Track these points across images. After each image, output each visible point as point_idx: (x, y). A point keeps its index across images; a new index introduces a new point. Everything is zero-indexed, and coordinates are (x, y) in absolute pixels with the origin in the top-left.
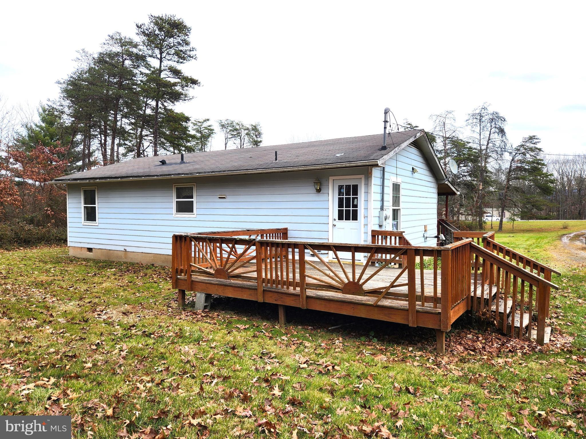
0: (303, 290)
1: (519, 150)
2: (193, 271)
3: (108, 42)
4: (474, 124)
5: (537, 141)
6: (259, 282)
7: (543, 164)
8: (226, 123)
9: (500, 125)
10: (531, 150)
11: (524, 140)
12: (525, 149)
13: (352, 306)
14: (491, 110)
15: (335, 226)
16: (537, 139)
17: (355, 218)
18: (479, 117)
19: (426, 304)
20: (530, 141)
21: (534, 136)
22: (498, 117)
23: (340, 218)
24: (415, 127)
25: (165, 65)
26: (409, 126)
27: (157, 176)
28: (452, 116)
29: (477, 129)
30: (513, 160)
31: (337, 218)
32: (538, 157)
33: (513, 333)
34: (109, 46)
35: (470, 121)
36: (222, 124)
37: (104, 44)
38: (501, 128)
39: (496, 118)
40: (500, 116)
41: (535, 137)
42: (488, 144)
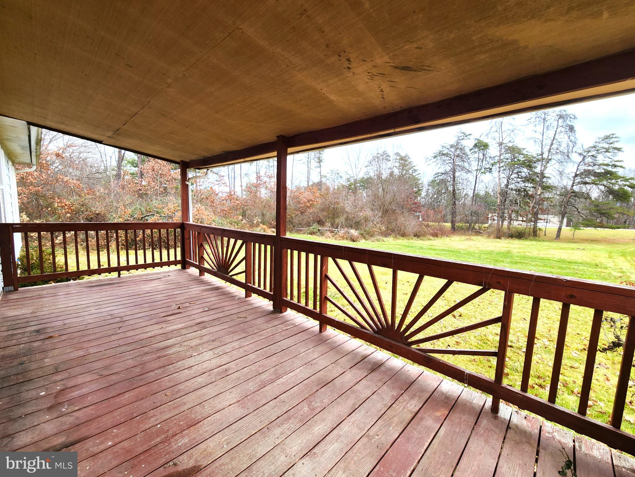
4: (537, 123)
7: (621, 166)
11: (597, 141)
16: (615, 138)
20: (605, 140)
21: (613, 135)
29: (540, 128)
30: (581, 162)
32: (615, 159)
35: (533, 120)
38: (570, 127)
40: (569, 113)
42: (552, 144)
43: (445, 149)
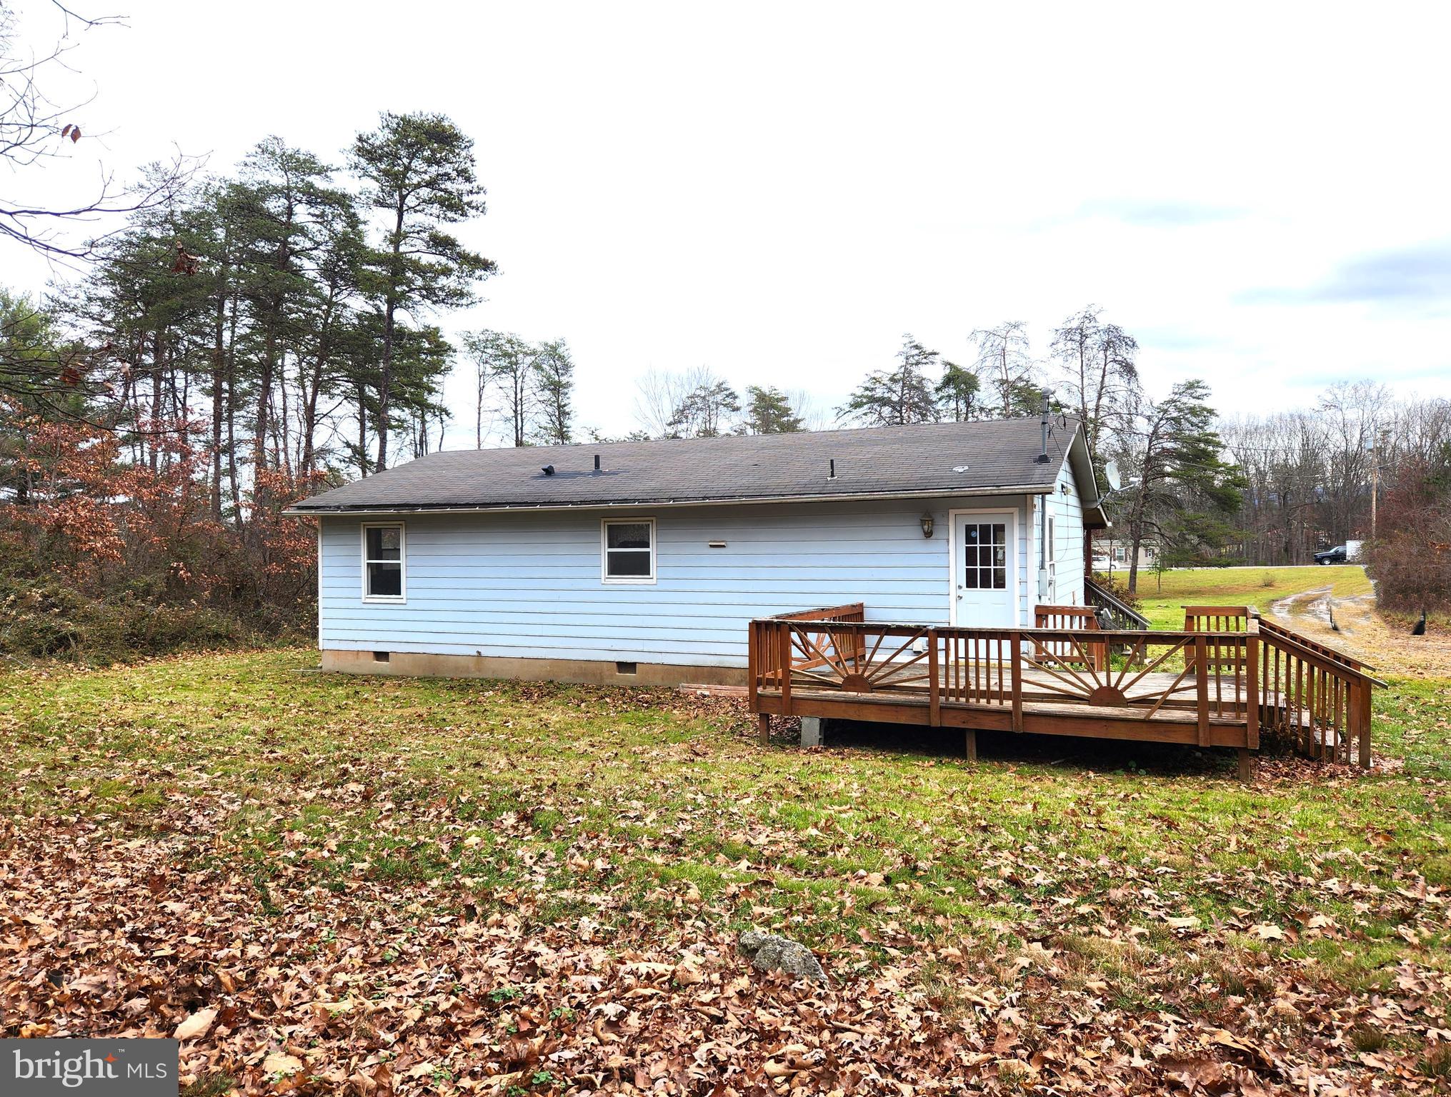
0: (1017, 704)
1: (1165, 411)
2: (793, 682)
3: (253, 159)
4: (1070, 352)
5: (1204, 391)
6: (934, 694)
7: (1218, 444)
8: (482, 337)
9: (1125, 356)
10: (1192, 411)
11: (1176, 390)
12: (1180, 410)
13: (1104, 723)
14: (1103, 322)
15: (961, 598)
16: (1203, 388)
17: (1000, 584)
18: (1077, 337)
19: (1225, 715)
20: (1189, 391)
21: (1198, 382)
22: (1118, 338)
23: (971, 583)
24: (931, 354)
25: (411, 223)
26: (917, 351)
27: (572, 503)
28: (1021, 335)
29: (1076, 365)
30: (1155, 432)
31: (964, 584)
32: (1210, 429)
33: (1324, 756)
34: (257, 169)
35: (1061, 346)
36: (471, 340)
37: (246, 164)
38: (1127, 364)
39: (1115, 340)
40: (1125, 335)
41: (1200, 384)
42: (1099, 398)
43: (877, 385)
